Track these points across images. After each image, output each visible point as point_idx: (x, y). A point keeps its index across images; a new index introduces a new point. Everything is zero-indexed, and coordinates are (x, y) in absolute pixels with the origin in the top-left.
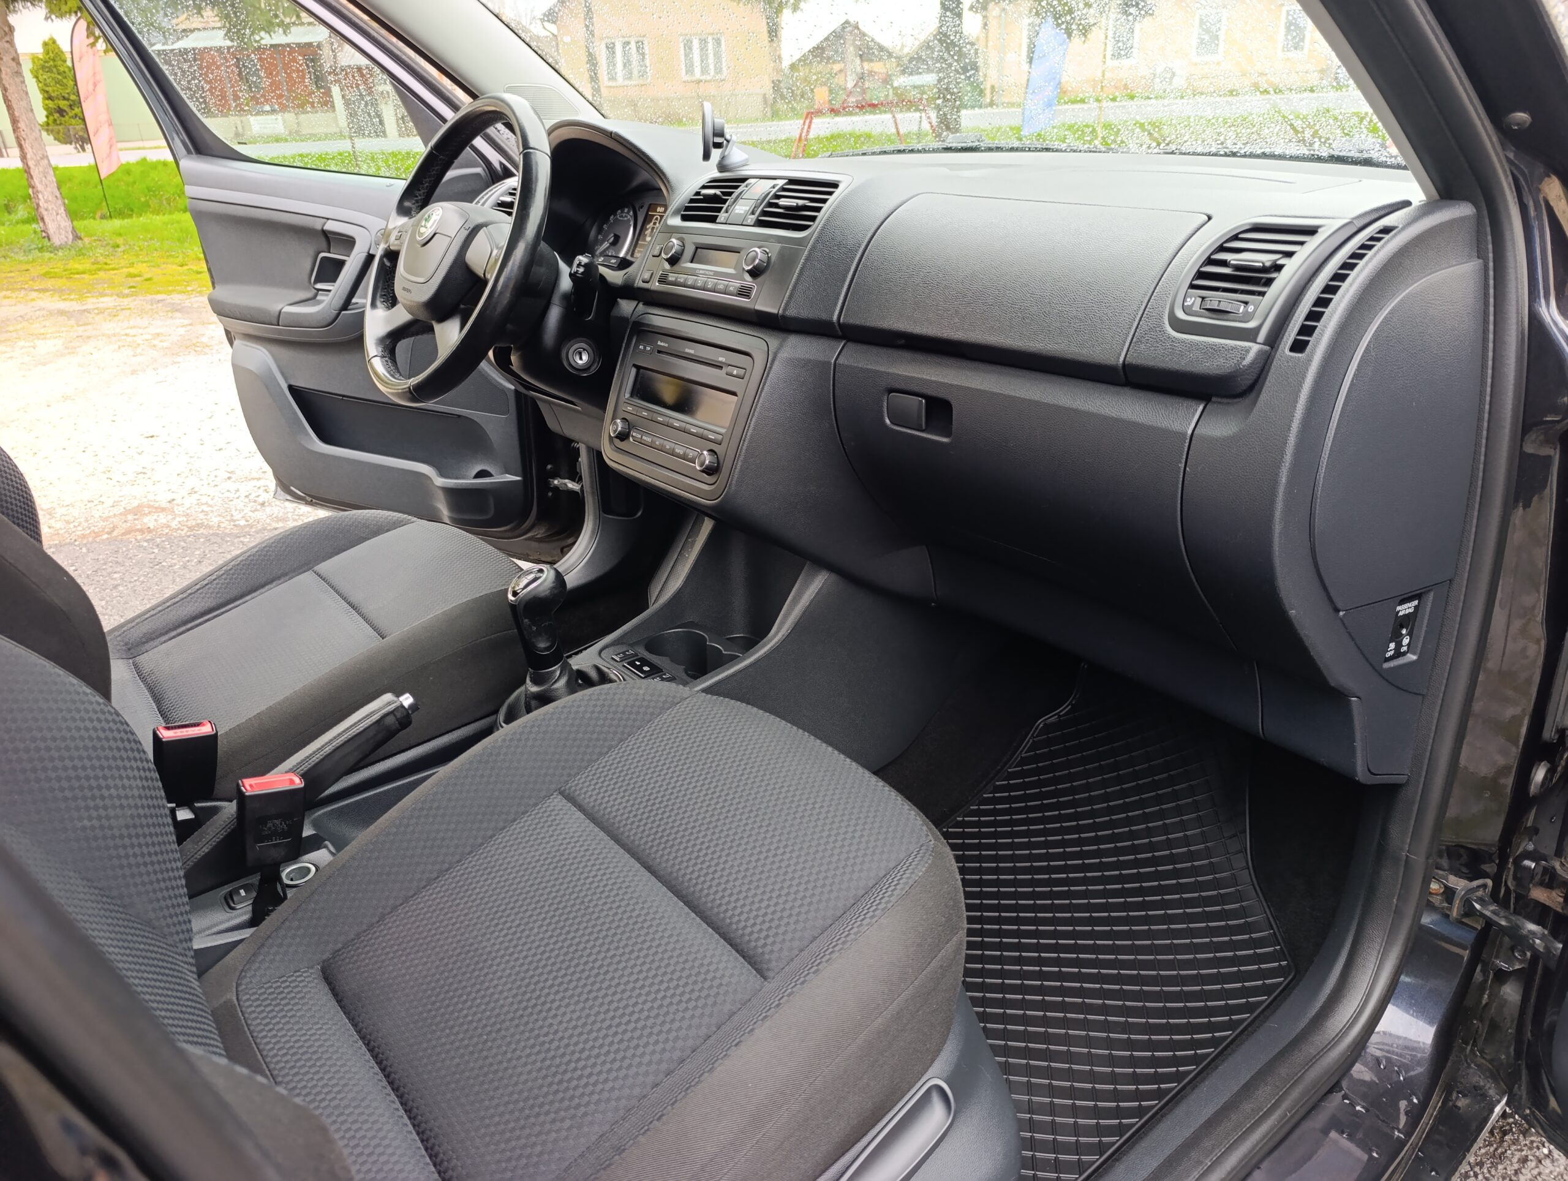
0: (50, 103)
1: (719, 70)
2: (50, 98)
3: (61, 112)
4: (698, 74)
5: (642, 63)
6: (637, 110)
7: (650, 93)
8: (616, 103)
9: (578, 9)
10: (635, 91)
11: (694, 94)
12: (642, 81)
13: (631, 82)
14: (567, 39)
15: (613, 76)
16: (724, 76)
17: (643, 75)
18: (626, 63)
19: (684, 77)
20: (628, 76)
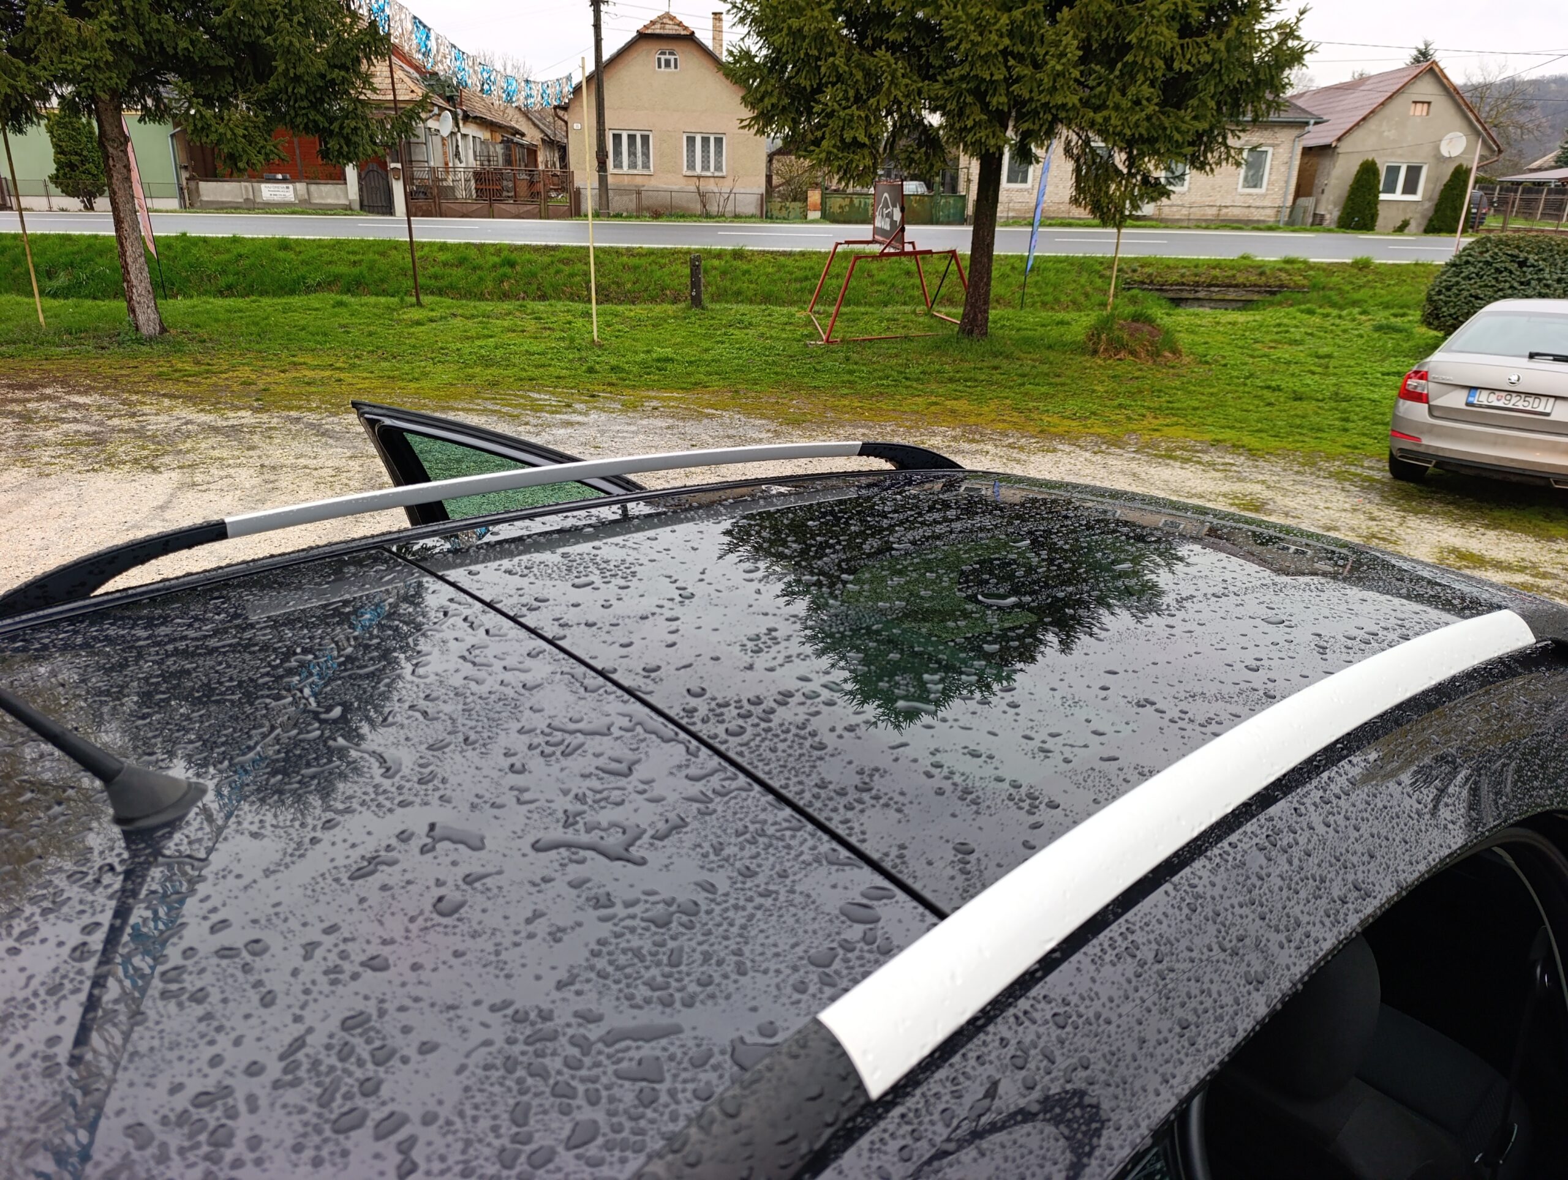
0: (62, 158)
1: (718, 167)
2: (62, 153)
3: (72, 166)
4: (698, 170)
5: (646, 154)
6: (639, 199)
7: (653, 183)
8: (622, 191)
9: (587, 101)
10: (639, 181)
11: (693, 188)
12: (645, 172)
13: (635, 172)
14: (577, 126)
15: (618, 165)
16: (724, 173)
17: (646, 166)
18: (632, 153)
19: (685, 171)
20: (633, 165)
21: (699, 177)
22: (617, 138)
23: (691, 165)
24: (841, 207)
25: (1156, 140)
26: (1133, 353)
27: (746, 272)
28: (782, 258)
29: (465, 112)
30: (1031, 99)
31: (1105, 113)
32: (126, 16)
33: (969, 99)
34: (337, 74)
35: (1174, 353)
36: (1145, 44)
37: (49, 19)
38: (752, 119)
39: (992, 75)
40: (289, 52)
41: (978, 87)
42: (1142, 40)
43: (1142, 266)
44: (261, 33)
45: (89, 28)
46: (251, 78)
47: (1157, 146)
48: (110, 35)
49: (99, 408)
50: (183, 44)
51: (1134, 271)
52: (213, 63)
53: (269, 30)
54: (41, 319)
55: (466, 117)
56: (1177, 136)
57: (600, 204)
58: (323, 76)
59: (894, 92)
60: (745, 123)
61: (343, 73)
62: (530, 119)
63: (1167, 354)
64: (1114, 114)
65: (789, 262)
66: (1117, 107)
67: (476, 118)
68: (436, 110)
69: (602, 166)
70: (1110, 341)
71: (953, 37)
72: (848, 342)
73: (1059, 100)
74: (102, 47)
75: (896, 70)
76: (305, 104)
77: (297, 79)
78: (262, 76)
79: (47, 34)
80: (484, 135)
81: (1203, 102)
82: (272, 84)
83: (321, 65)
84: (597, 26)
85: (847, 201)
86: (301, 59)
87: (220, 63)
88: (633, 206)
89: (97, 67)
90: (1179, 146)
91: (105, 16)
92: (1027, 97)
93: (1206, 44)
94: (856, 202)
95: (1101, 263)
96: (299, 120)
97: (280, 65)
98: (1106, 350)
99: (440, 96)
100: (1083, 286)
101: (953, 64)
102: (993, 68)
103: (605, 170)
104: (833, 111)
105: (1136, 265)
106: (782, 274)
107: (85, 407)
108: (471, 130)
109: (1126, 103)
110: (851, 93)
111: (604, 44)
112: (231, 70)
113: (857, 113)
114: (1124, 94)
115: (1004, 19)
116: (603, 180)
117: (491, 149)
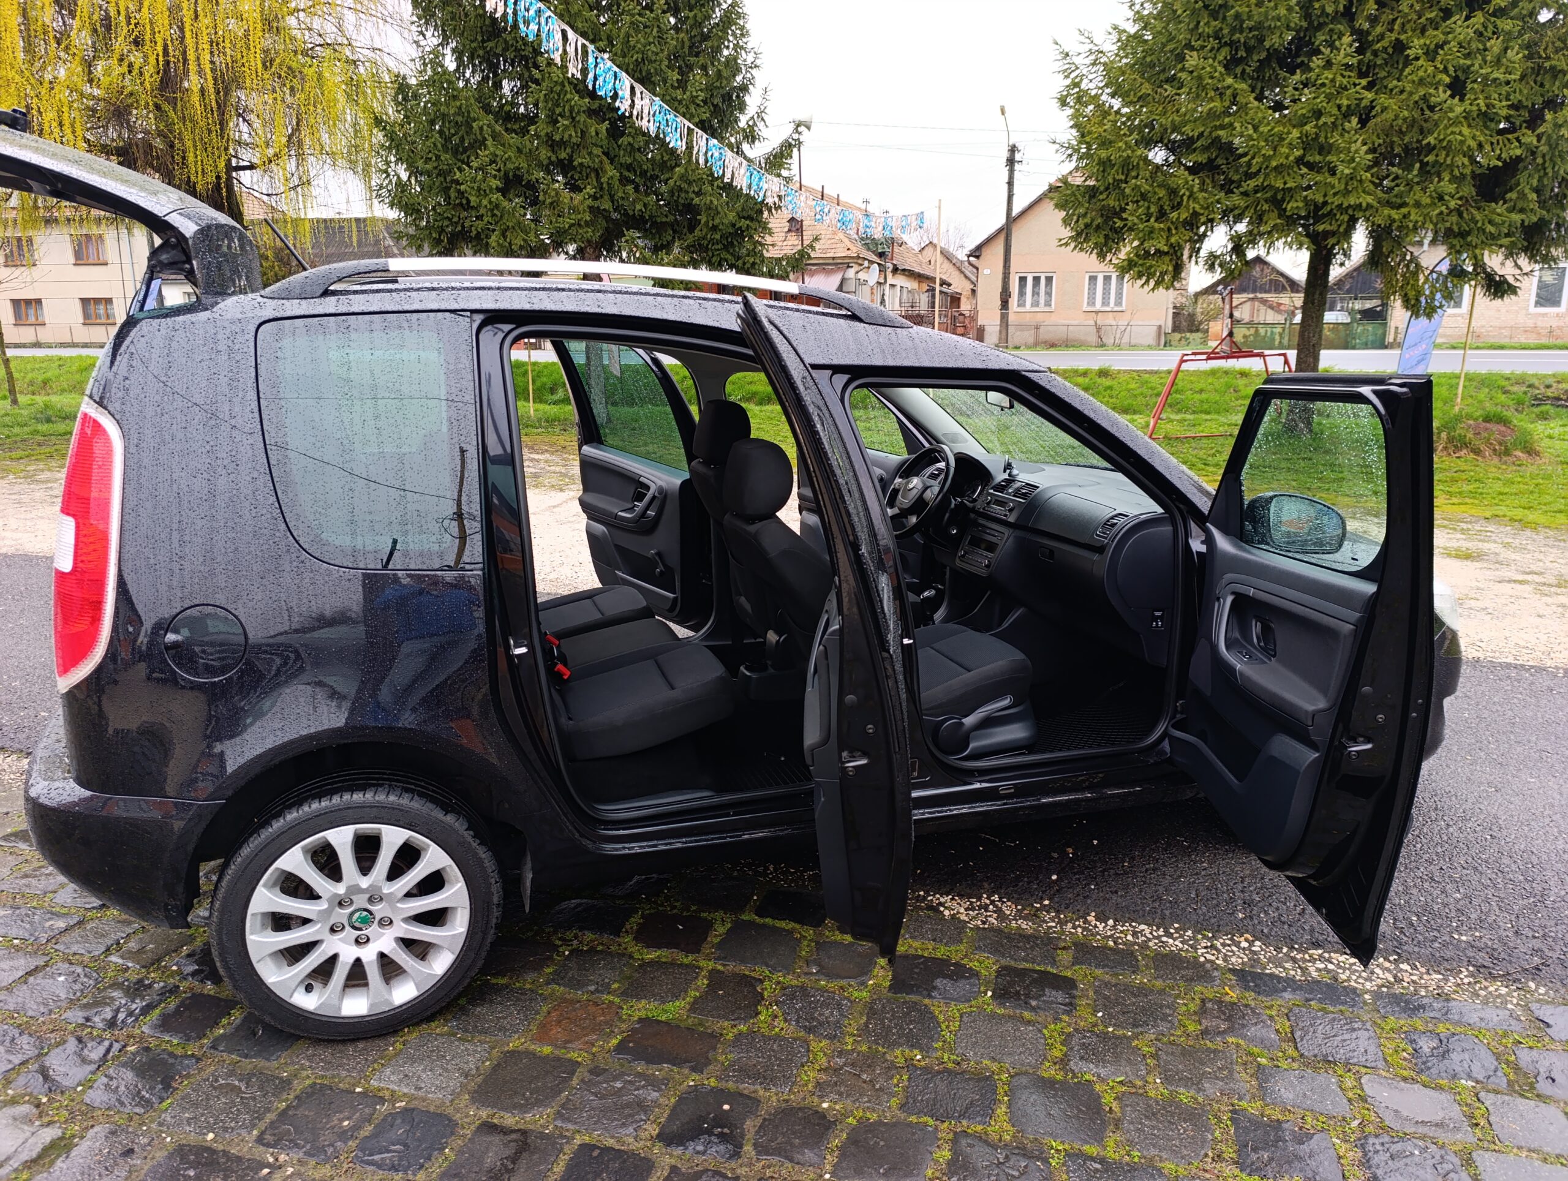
1: (1118, 302)
4: (1098, 306)
5: (1049, 294)
6: (1037, 335)
7: (1053, 319)
8: (1021, 326)
9: (999, 247)
10: (1039, 318)
11: (1092, 323)
12: (1047, 309)
13: (1037, 309)
14: (987, 271)
15: (1022, 303)
16: (1124, 308)
17: (1048, 304)
18: (1035, 293)
19: (1085, 308)
20: (1036, 304)
21: (1097, 312)
22: (1023, 280)
23: (1092, 301)
24: (1245, 337)
25: (1468, 233)
26: (1477, 452)
27: (1110, 388)
28: (1147, 376)
29: (895, 265)
30: (1325, 203)
31: (1404, 210)
32: (601, 189)
33: (1266, 207)
34: (744, 223)
35: (1529, 453)
36: (1445, 144)
37: (553, 193)
38: (1070, 237)
39: (1285, 183)
40: (710, 208)
41: (1274, 196)
42: (1441, 141)
43: (1559, 382)
44: (693, 196)
45: (578, 198)
46: (685, 230)
47: (1469, 239)
48: (590, 202)
49: (546, 461)
50: (638, 207)
51: (1548, 387)
52: (659, 220)
53: (699, 194)
54: (532, 412)
55: (895, 270)
56: (1490, 228)
57: (1000, 339)
58: (734, 225)
59: (1192, 205)
60: (1063, 242)
61: (748, 222)
62: (962, 272)
63: (1518, 453)
64: (1413, 211)
65: (1154, 379)
66: (1418, 204)
67: (904, 270)
68: (866, 263)
69: (1005, 304)
70: (1451, 440)
71: (1245, 155)
72: (1170, 439)
73: (1352, 200)
74: (584, 211)
75: (1193, 186)
76: (719, 247)
77: (715, 228)
78: (692, 226)
79: (551, 203)
80: (911, 284)
81: (1522, 196)
82: (697, 232)
83: (732, 216)
84: (1010, 184)
85: (1252, 331)
86: (718, 213)
87: (664, 220)
88: (1031, 340)
89: (579, 225)
90: (1493, 237)
91: (589, 190)
92: (1321, 200)
93: (1518, 140)
94: (1262, 331)
95: (1508, 379)
96: (714, 259)
97: (703, 218)
98: (1445, 448)
99: (873, 252)
100: (1480, 402)
101: (1249, 176)
102: (1287, 178)
103: (1007, 309)
104: (1135, 224)
105: (1551, 381)
106: (1144, 390)
107: (538, 461)
108: (900, 281)
109: (1426, 200)
110: (1153, 209)
111: (1015, 199)
112: (672, 225)
113: (1156, 225)
114: (1424, 190)
115: (1295, 133)
116: (1004, 318)
117: (917, 296)
